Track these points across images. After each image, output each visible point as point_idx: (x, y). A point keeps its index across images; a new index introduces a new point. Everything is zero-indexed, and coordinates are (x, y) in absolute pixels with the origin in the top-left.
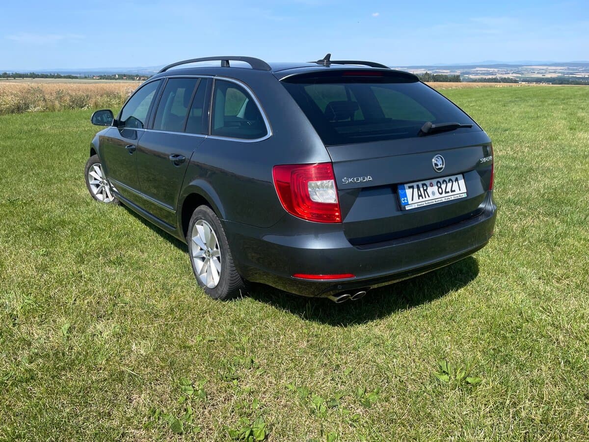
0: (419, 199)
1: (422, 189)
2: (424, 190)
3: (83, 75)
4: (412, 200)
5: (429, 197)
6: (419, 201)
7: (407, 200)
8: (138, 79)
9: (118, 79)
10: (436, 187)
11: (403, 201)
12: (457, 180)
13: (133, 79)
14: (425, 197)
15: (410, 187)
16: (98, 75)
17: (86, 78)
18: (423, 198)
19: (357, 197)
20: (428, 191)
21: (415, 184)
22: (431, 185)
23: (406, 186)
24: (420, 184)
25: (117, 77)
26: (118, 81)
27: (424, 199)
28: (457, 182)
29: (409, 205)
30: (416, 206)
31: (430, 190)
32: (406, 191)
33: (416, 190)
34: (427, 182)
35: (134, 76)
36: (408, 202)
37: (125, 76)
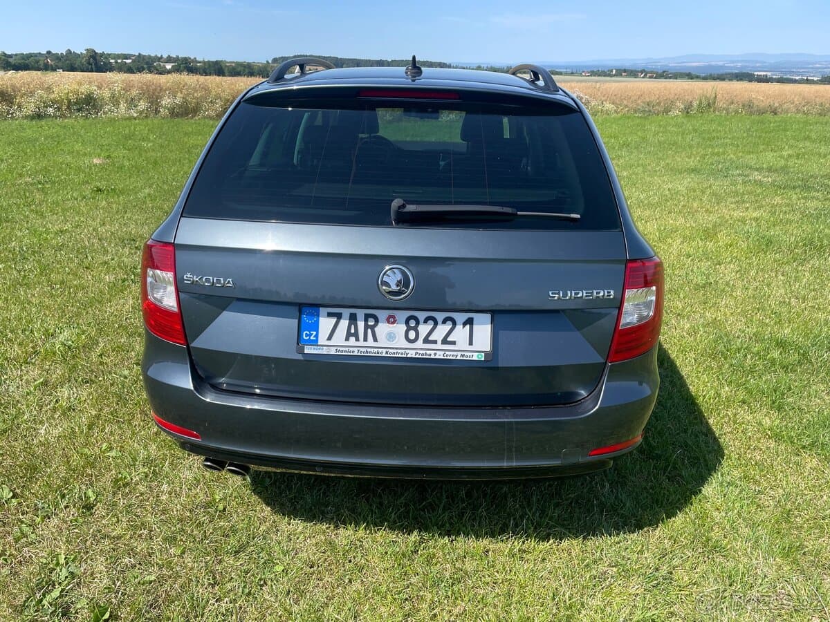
0: (347, 339)
1: (361, 325)
2: (367, 327)
3: (569, 71)
4: (330, 338)
5: (375, 340)
6: (347, 343)
7: (317, 336)
8: (642, 75)
9: (615, 75)
10: (404, 328)
11: (307, 335)
12: (470, 322)
13: (636, 76)
14: (365, 339)
15: (330, 315)
16: (589, 70)
17: (572, 73)
18: (357, 340)
19: (224, 309)
20: (376, 329)
21: (346, 312)
22: (391, 320)
23: (323, 311)
24: (361, 313)
25: (614, 72)
26: (613, 78)
27: (361, 343)
28: (468, 326)
29: (318, 345)
30: (333, 351)
31: (383, 329)
32: (321, 319)
33: (344, 323)
34: (381, 314)
35: (638, 72)
36: (317, 341)
37: (625, 71)
